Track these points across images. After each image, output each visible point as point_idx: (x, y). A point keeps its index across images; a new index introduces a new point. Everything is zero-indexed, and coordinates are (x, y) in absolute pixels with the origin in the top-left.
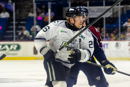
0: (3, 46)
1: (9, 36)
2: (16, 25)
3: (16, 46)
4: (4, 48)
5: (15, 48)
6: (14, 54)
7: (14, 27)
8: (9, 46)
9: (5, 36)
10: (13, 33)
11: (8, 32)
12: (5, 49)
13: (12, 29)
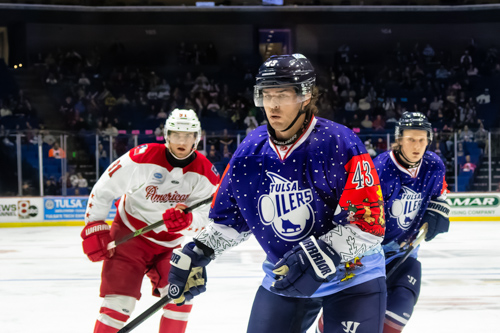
0: (472, 199)
1: (483, 184)
2: (493, 166)
3: (493, 200)
4: (473, 202)
5: (491, 203)
6: (490, 212)
7: (490, 170)
8: (482, 199)
9: (476, 185)
10: (487, 180)
11: (482, 177)
12: (476, 205)
13: (487, 173)
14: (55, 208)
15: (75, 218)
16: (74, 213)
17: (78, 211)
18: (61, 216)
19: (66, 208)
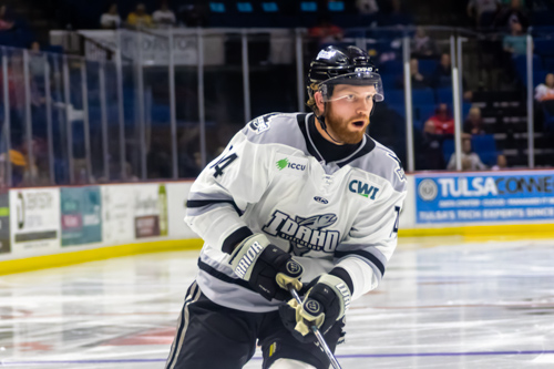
14: (439, 197)
15: (481, 219)
16: (481, 208)
17: (487, 202)
18: (452, 215)
19: (462, 197)
